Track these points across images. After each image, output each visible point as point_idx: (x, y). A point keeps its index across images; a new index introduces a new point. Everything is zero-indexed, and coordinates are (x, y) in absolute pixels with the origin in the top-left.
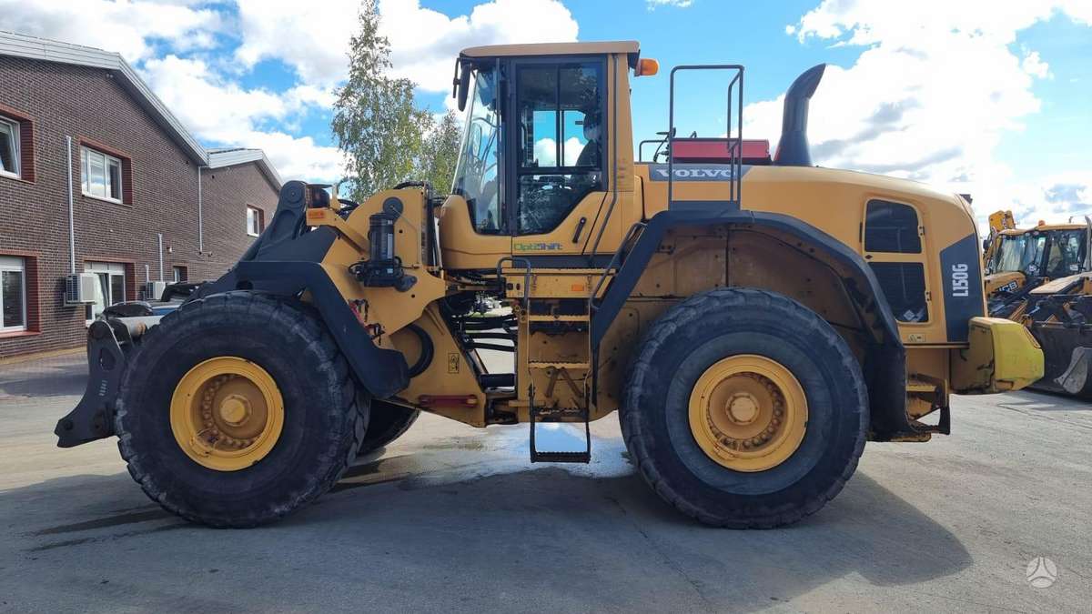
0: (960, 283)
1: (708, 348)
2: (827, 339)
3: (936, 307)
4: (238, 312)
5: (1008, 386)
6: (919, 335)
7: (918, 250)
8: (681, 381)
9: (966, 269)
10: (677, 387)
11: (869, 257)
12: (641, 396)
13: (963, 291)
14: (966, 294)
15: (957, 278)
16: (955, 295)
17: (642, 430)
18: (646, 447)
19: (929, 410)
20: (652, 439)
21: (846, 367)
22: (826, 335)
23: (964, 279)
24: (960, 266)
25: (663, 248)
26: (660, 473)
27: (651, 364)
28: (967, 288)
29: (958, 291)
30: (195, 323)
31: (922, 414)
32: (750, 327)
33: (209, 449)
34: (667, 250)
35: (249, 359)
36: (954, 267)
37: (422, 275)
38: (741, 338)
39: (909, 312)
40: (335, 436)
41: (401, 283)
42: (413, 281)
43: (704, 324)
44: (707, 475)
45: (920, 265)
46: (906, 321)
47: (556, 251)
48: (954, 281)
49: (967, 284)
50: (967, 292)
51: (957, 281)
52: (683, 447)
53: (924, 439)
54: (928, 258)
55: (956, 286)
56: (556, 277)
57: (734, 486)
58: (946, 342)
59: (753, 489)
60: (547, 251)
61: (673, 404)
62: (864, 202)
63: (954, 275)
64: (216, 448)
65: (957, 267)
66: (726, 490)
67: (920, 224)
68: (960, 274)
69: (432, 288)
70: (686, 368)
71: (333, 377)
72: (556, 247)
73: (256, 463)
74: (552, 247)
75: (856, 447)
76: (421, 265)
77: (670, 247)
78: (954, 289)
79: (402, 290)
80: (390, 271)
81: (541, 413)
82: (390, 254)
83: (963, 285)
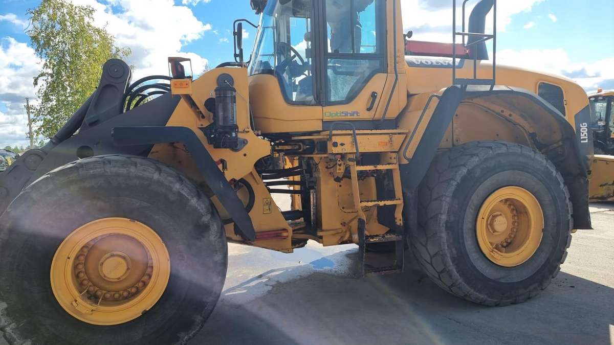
1: (487, 183)
4: (123, 175)
8: (472, 209)
9: (586, 126)
10: (469, 212)
12: (447, 222)
13: (585, 139)
14: (587, 141)
16: (582, 142)
20: (454, 252)
22: (551, 170)
23: (586, 132)
24: (584, 124)
26: (460, 275)
27: (452, 197)
28: (587, 137)
32: (511, 167)
33: (94, 308)
37: (251, 137)
41: (235, 145)
42: (245, 142)
43: (484, 166)
47: (355, 117)
48: (582, 135)
49: (587, 135)
51: (583, 133)
54: (569, 119)
56: (368, 136)
59: (516, 278)
60: (349, 117)
61: (467, 225)
62: (537, 83)
63: (581, 131)
64: (101, 304)
65: (582, 125)
66: (500, 281)
67: (565, 98)
68: (584, 130)
69: (259, 148)
70: (475, 199)
71: (214, 228)
72: (355, 115)
73: (145, 313)
74: (352, 114)
76: (249, 129)
78: (582, 138)
79: (236, 151)
80: (234, 135)
81: (371, 240)
82: (235, 120)
83: (585, 135)
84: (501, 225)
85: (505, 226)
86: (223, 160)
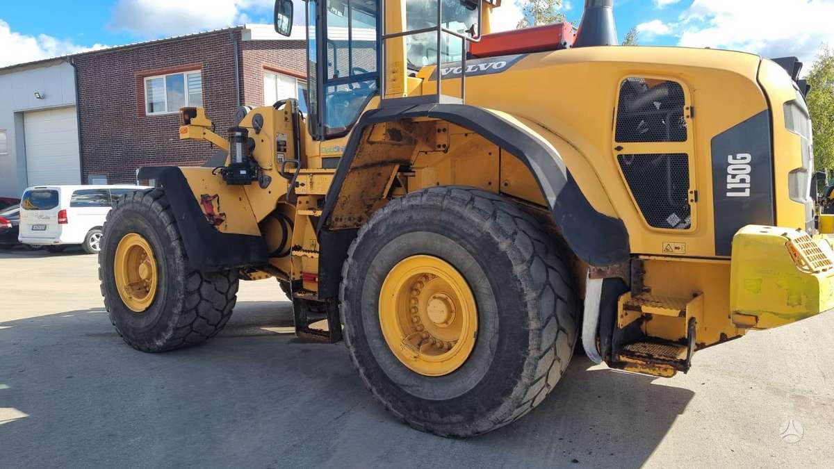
0: (737, 179)
1: (394, 246)
2: (497, 244)
3: (703, 211)
5: (751, 321)
6: (677, 245)
8: (375, 278)
9: (749, 159)
10: (371, 280)
11: (619, 149)
13: (743, 190)
14: (747, 193)
15: (735, 172)
16: (729, 194)
17: (347, 319)
18: (349, 337)
20: (353, 329)
22: (496, 239)
23: (745, 173)
24: (739, 156)
25: (439, 146)
26: (359, 362)
27: (353, 257)
28: (749, 185)
29: (734, 190)
33: (131, 295)
34: (442, 149)
36: (730, 157)
37: (274, 175)
38: (420, 237)
39: (673, 215)
40: (180, 296)
41: (264, 182)
42: (270, 179)
44: (391, 371)
45: (684, 157)
46: (671, 227)
48: (729, 178)
50: (748, 190)
51: (734, 176)
52: (374, 341)
54: (695, 148)
55: (731, 183)
56: (325, 177)
57: (412, 386)
58: (713, 255)
59: (428, 393)
60: (340, 153)
61: (367, 299)
62: (617, 84)
63: (730, 170)
64: (134, 295)
65: (735, 158)
66: (405, 389)
67: (688, 103)
68: (740, 168)
69: (279, 186)
70: (377, 264)
71: (178, 252)
73: (147, 309)
75: (525, 368)
76: (274, 168)
77: (444, 146)
78: (729, 186)
79: (263, 187)
80: (243, 172)
81: (298, 295)
82: (239, 159)
83: (743, 181)
84: (435, 312)
85: (444, 317)
86: (217, 195)
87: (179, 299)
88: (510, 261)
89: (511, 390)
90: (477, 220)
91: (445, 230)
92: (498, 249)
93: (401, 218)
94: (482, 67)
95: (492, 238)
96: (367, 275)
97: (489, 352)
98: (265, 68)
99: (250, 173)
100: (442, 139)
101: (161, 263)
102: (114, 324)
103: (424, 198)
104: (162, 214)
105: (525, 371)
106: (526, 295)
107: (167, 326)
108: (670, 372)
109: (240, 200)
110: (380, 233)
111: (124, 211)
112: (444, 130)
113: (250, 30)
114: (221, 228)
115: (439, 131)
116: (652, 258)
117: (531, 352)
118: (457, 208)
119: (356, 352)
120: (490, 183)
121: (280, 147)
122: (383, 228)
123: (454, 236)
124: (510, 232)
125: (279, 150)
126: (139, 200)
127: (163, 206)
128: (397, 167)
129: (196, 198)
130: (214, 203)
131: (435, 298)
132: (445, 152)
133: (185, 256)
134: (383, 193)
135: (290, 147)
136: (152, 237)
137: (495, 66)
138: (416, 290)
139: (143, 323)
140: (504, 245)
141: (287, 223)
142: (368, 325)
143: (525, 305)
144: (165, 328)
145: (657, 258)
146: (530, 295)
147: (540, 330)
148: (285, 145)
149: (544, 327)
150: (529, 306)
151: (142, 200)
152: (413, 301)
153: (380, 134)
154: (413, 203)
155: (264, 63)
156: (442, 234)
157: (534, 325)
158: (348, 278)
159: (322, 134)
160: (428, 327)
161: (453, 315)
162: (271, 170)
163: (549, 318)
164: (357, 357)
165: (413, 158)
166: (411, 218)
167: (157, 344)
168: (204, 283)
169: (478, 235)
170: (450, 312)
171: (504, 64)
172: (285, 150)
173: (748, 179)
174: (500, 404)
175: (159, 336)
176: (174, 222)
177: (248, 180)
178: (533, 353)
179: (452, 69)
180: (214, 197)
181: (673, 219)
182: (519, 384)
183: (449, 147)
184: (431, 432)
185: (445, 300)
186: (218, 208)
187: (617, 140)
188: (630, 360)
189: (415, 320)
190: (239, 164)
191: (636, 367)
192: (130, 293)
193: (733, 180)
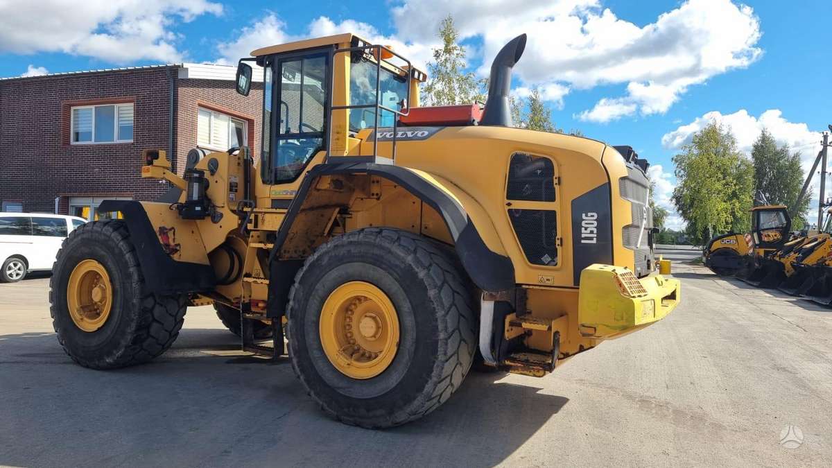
0: (588, 231)
1: (334, 274)
2: (417, 273)
3: (565, 253)
4: (97, 232)
5: (591, 331)
6: (548, 278)
7: (552, 198)
8: (317, 300)
9: (596, 217)
10: (313, 302)
11: (509, 204)
13: (591, 239)
14: (594, 241)
15: (587, 226)
16: (583, 241)
17: (291, 335)
19: (578, 350)
20: (296, 343)
21: (430, 298)
22: (416, 270)
23: (593, 227)
24: (589, 214)
25: (373, 194)
26: (300, 370)
27: (299, 283)
28: (595, 236)
29: (586, 238)
30: (80, 238)
31: (570, 354)
32: (362, 258)
34: (375, 197)
35: (99, 262)
36: (584, 215)
37: (226, 213)
38: (356, 267)
39: (546, 256)
41: (216, 218)
42: (222, 215)
43: (333, 254)
44: (328, 377)
45: (554, 213)
46: (544, 264)
48: (583, 229)
49: (595, 232)
50: (595, 239)
51: (586, 229)
52: (315, 352)
53: (538, 374)
54: (561, 206)
57: (344, 388)
58: (572, 286)
59: (358, 393)
60: (289, 196)
61: (310, 317)
62: (509, 156)
63: (583, 224)
64: (86, 316)
65: (586, 216)
66: (339, 391)
67: (556, 175)
68: (590, 223)
69: (230, 222)
70: (320, 288)
71: (135, 277)
72: (294, 193)
73: (99, 329)
74: (291, 193)
75: (435, 370)
76: (226, 205)
77: (377, 194)
78: (583, 236)
79: (215, 222)
80: (198, 208)
81: (247, 315)
82: (195, 197)
83: (592, 232)
84: (366, 328)
85: (372, 331)
86: (173, 228)
87: (133, 319)
88: (426, 287)
89: (424, 387)
90: (402, 255)
91: (377, 261)
92: (417, 276)
93: (342, 251)
94: (409, 134)
95: (412, 269)
96: (311, 297)
97: (407, 357)
98: (200, 105)
99: (205, 209)
100: (375, 189)
101: (118, 287)
102: (62, 344)
103: (361, 236)
104: (121, 243)
105: (435, 372)
106: (437, 312)
107: (119, 344)
108: (541, 373)
109: (193, 232)
110: (323, 263)
111: (83, 239)
112: (378, 182)
113: (187, 69)
114: (176, 257)
115: (373, 182)
116: (531, 287)
117: (440, 357)
118: (387, 244)
119: (298, 362)
120: (413, 226)
121: (232, 187)
122: (325, 260)
123: (384, 266)
124: (427, 265)
125: (231, 190)
126: (99, 230)
127: (122, 236)
128: (337, 210)
129: (155, 229)
130: (170, 234)
131: (366, 316)
132: (378, 199)
133: (142, 280)
134: (324, 230)
135: (241, 188)
136: (110, 264)
137: (419, 135)
138: (351, 310)
139: (94, 342)
140: (422, 274)
141: (235, 255)
142: (310, 338)
143: (436, 320)
144: (116, 346)
145: (534, 287)
146: (440, 314)
147: (447, 339)
148: (237, 187)
149: (449, 338)
150: (439, 321)
151: (102, 230)
152: (348, 320)
153: (326, 183)
154: (352, 239)
155: (199, 101)
156: (374, 264)
157: (442, 336)
158: (294, 300)
159: (273, 179)
160: (360, 342)
161: (380, 330)
162: (223, 207)
163: (453, 331)
164: (299, 367)
165: (351, 203)
166: (349, 251)
167: (107, 361)
168: (157, 306)
169: (403, 266)
170: (378, 328)
171: (426, 133)
172: (236, 191)
173: (595, 231)
174: (415, 398)
175: (109, 354)
176: (133, 250)
177: (201, 216)
178: (441, 357)
179: (385, 133)
180: (170, 230)
181: (546, 258)
182: (430, 381)
183: (381, 195)
184: (358, 425)
185: (374, 318)
186: (174, 239)
187: (508, 198)
188: (513, 364)
189: (349, 335)
190: (195, 201)
191: (518, 370)
192: (81, 315)
193: (585, 232)
